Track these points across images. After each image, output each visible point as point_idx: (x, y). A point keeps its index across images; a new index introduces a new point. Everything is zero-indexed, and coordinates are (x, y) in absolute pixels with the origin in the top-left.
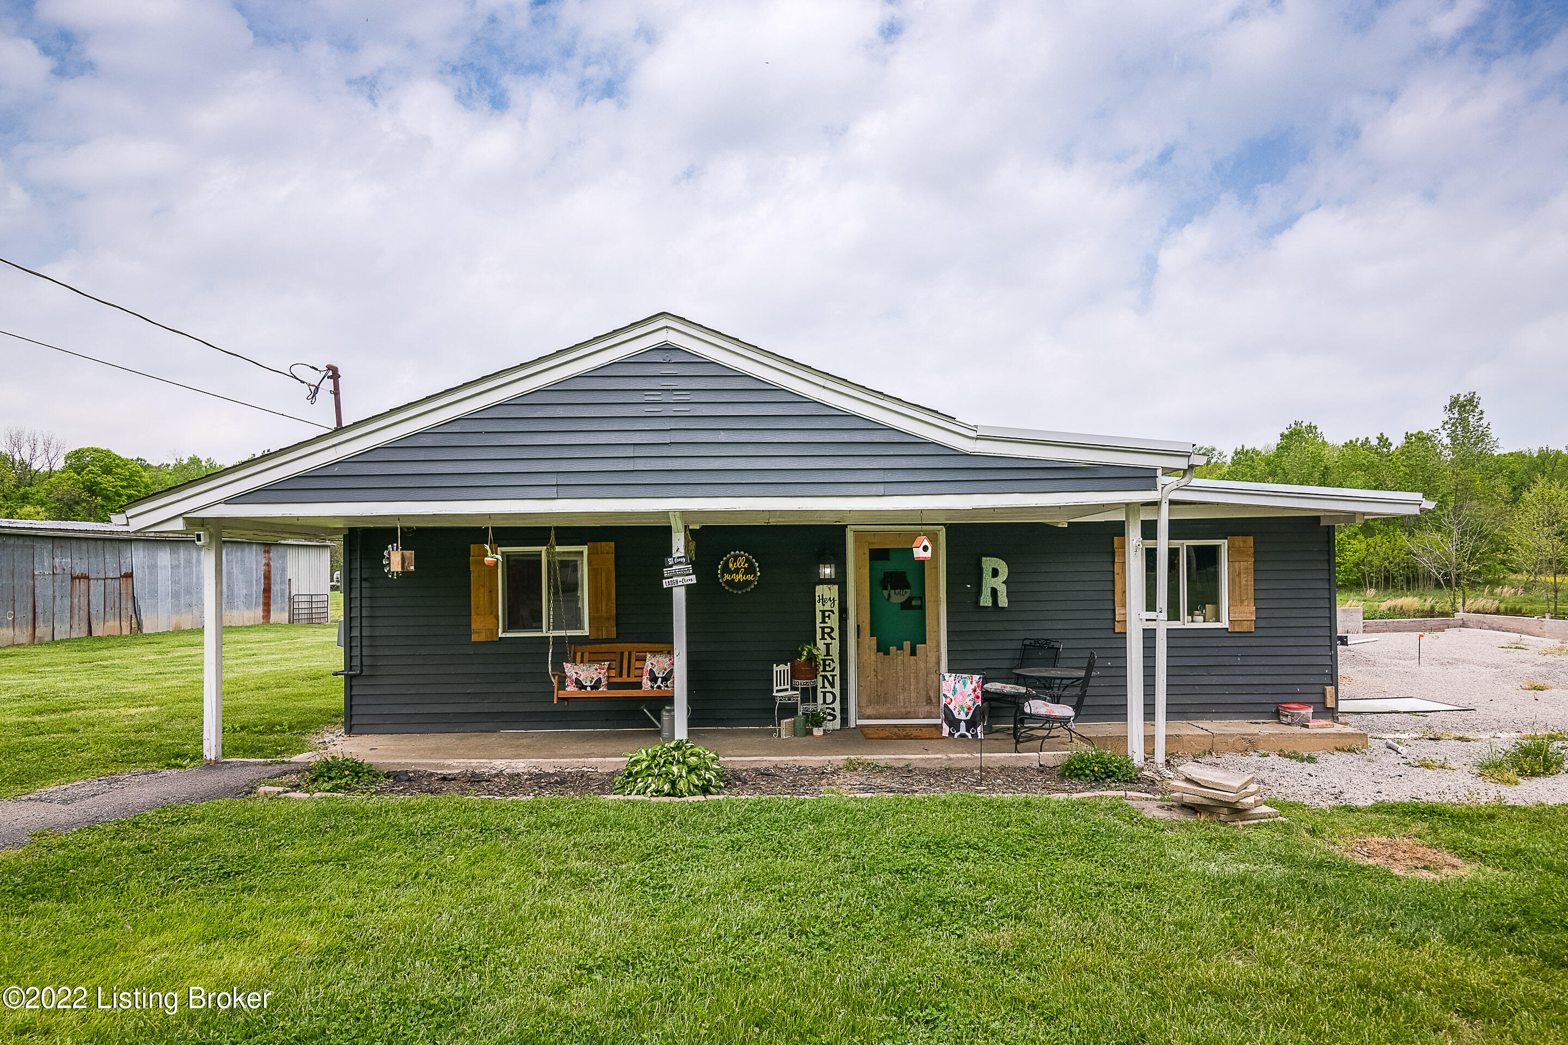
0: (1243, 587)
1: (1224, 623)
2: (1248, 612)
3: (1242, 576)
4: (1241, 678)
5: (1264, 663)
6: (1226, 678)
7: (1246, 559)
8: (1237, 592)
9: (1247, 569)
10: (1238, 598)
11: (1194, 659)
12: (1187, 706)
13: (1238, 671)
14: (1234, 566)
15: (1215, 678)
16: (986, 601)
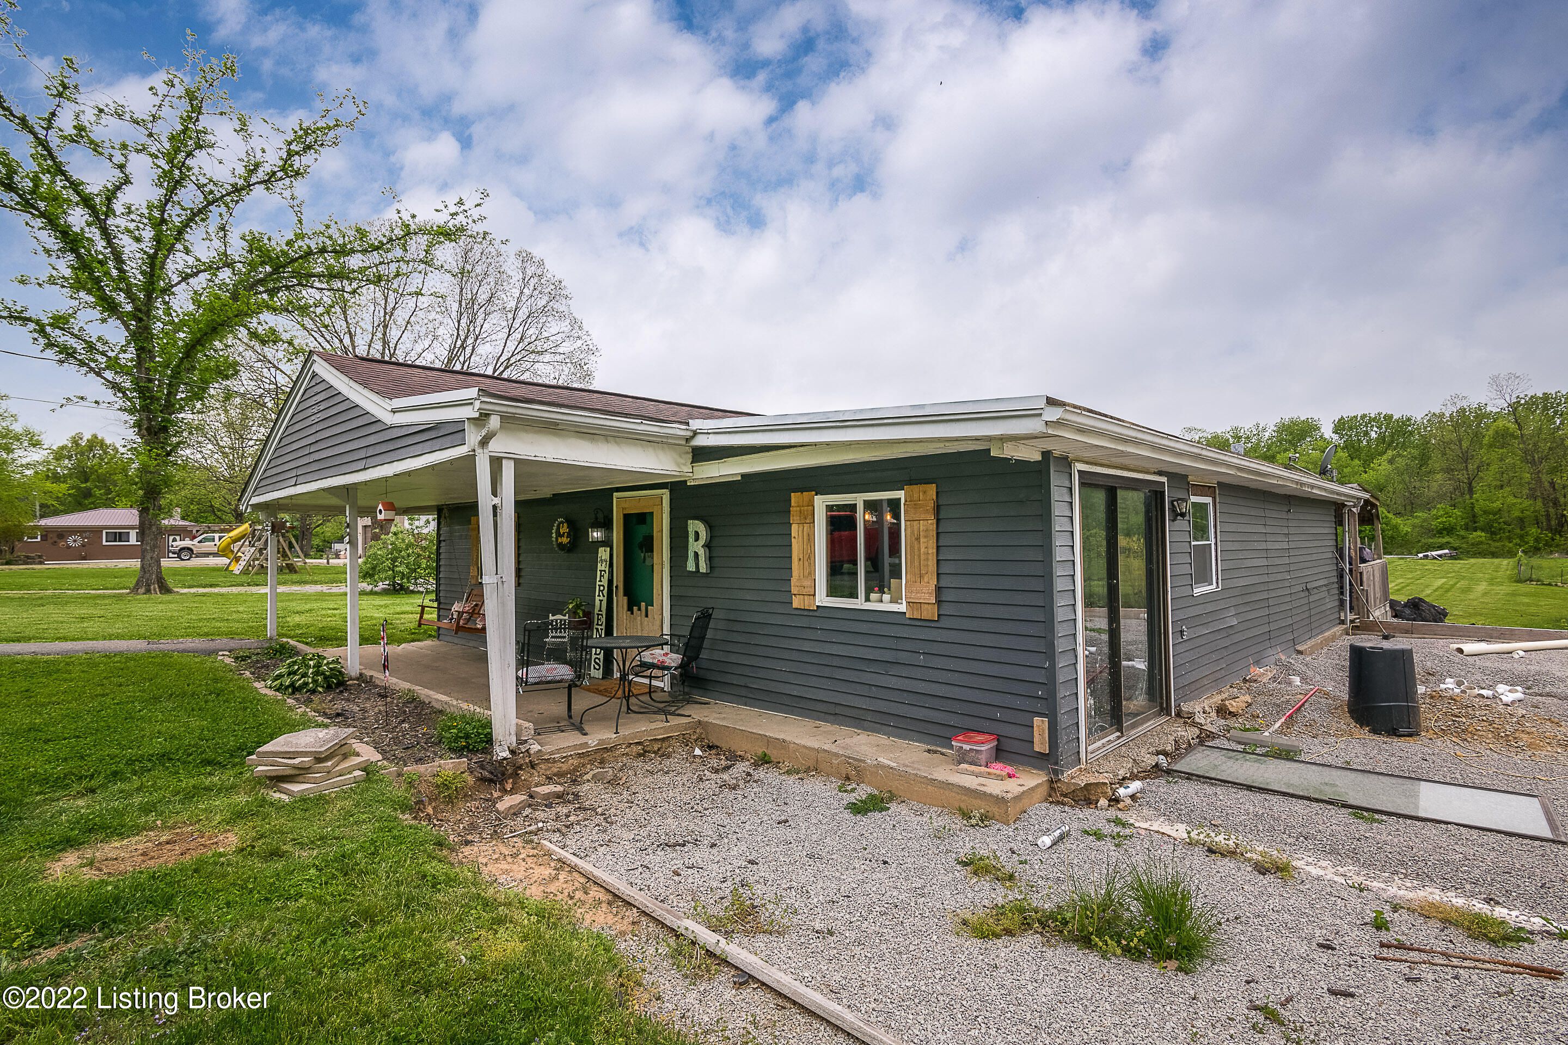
0: (922, 557)
1: (902, 608)
2: (926, 593)
3: (922, 540)
4: (923, 684)
5: (952, 667)
6: (907, 681)
7: (923, 517)
8: (917, 564)
9: (927, 530)
10: (917, 571)
11: (871, 650)
12: (862, 712)
13: (918, 673)
14: (912, 526)
15: (894, 679)
16: (691, 567)
